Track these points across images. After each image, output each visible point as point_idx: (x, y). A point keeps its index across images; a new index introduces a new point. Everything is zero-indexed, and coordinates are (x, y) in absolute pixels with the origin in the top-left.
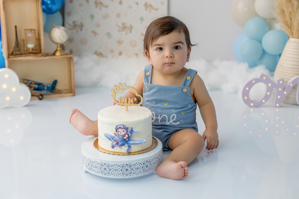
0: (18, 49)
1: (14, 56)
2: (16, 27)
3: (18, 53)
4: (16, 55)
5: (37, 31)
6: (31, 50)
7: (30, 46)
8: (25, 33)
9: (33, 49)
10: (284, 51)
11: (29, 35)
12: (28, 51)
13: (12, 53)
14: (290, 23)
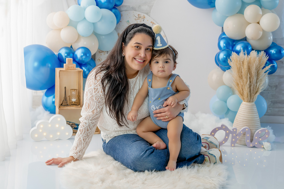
0: (65, 102)
1: (63, 107)
2: (65, 87)
3: (65, 104)
4: (64, 105)
5: (78, 91)
6: (73, 102)
7: (74, 100)
8: (71, 92)
9: (75, 102)
10: (239, 110)
11: (74, 93)
12: (72, 103)
13: (62, 104)
14: (242, 92)
